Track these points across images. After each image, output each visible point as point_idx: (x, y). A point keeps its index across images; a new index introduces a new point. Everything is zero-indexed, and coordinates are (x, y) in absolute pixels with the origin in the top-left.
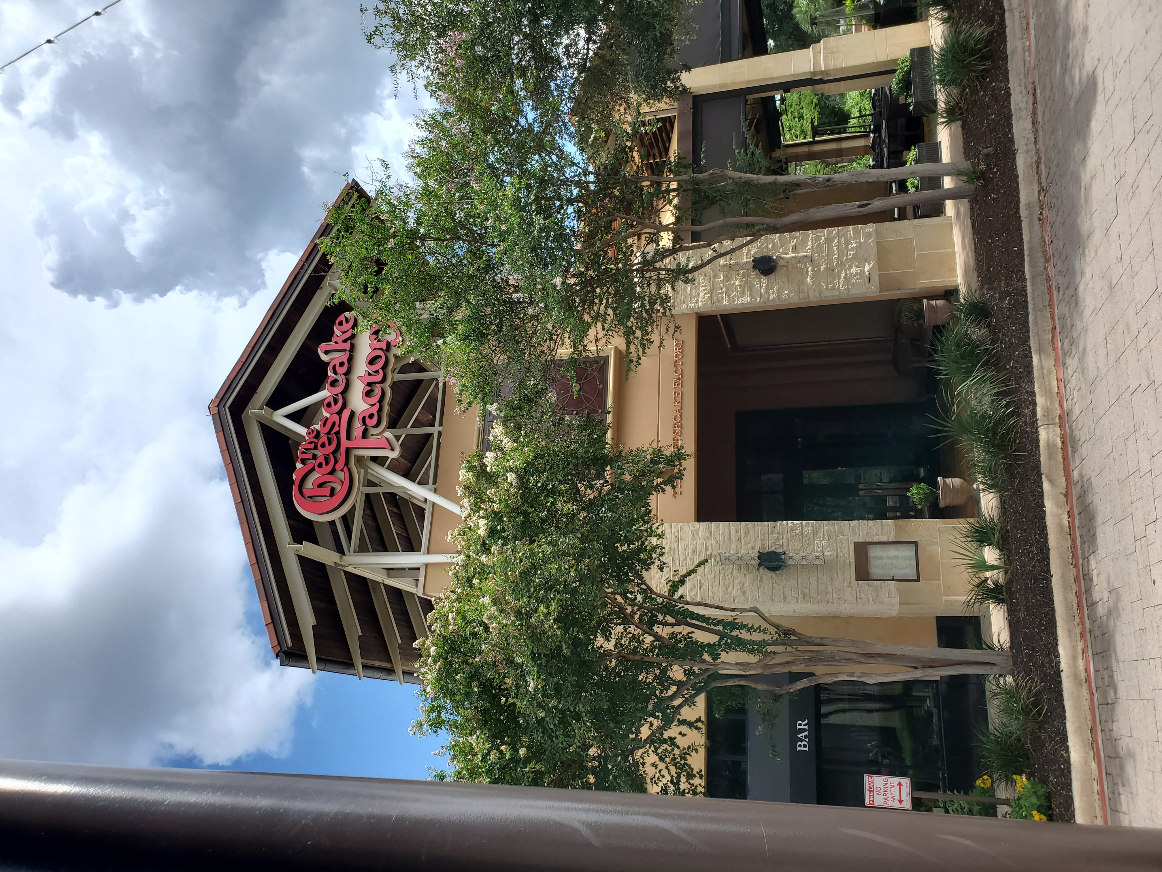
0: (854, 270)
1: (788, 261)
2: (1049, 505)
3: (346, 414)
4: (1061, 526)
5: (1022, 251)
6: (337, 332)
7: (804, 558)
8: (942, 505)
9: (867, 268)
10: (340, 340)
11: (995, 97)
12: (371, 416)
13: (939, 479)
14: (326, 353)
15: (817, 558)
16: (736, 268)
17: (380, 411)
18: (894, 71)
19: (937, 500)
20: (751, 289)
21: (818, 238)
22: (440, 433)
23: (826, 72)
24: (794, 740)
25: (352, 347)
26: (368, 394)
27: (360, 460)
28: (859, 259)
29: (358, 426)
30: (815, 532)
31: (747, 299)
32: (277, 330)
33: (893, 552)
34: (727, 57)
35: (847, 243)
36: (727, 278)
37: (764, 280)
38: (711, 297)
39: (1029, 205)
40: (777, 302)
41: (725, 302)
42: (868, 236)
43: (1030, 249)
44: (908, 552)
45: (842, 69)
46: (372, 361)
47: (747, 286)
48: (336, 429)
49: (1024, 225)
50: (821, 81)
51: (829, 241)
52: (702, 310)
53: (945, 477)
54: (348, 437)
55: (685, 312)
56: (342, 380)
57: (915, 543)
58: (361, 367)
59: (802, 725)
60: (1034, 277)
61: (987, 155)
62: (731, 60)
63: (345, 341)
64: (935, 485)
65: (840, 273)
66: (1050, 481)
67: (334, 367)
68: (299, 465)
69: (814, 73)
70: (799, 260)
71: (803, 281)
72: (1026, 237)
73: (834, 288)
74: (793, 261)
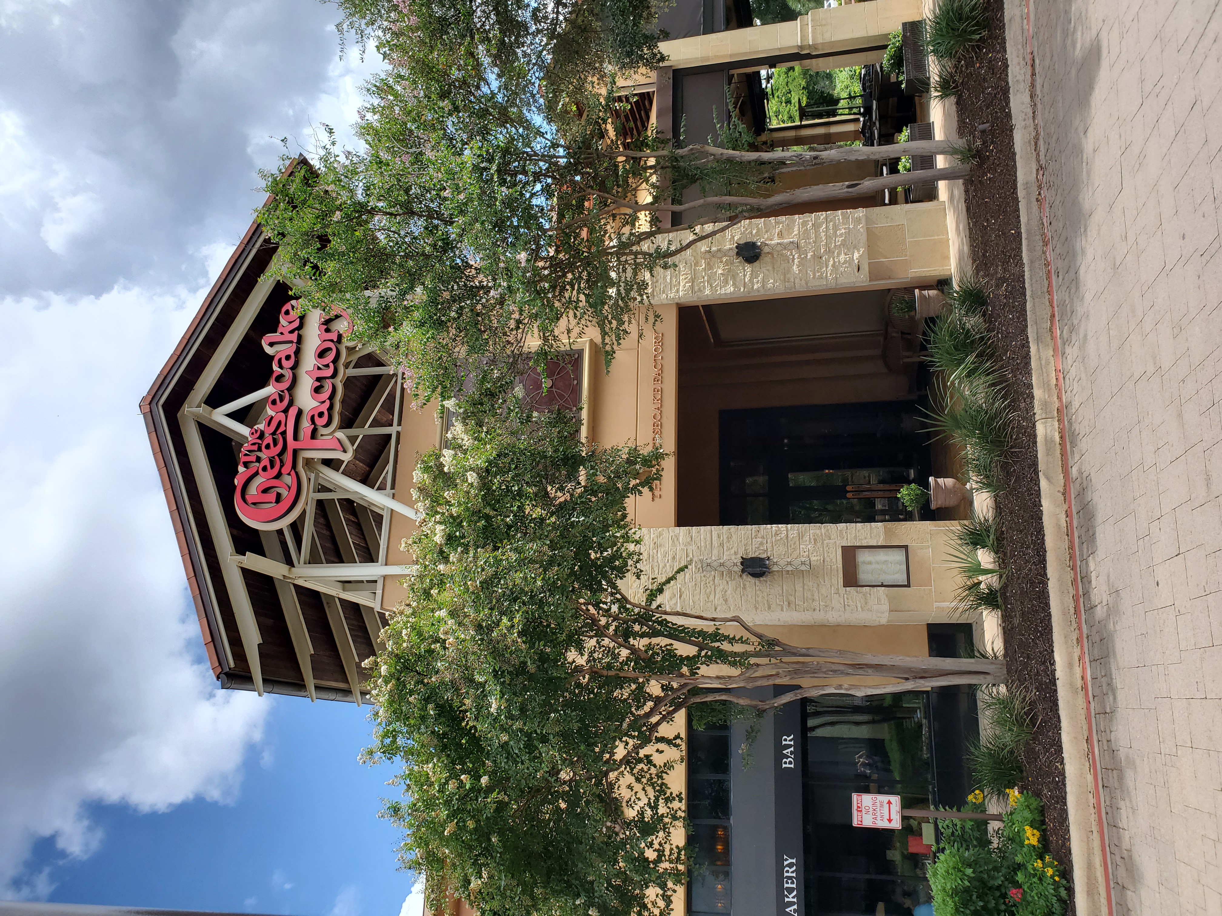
0: (842, 257)
1: (773, 247)
2: (1046, 505)
3: (293, 412)
4: (1058, 526)
5: (1019, 234)
6: (283, 321)
7: (789, 563)
8: (933, 506)
9: (856, 255)
10: (286, 332)
11: (992, 69)
12: (321, 415)
13: (931, 479)
14: (271, 344)
15: (803, 563)
16: (719, 255)
17: (331, 408)
18: (885, 47)
19: (928, 502)
20: (734, 277)
21: (805, 224)
22: (398, 433)
23: (814, 47)
24: (779, 757)
25: (300, 338)
26: (317, 390)
27: (309, 463)
28: (848, 246)
29: (306, 424)
30: (801, 536)
31: (730, 289)
32: (216, 320)
33: (882, 556)
34: (709, 29)
35: (836, 228)
36: (709, 266)
37: (748, 268)
38: (692, 287)
39: (1027, 184)
40: (762, 292)
41: (707, 292)
42: (858, 221)
43: (1028, 232)
44: (899, 556)
45: (832, 43)
46: (321, 354)
47: (730, 275)
48: (282, 429)
49: (1022, 206)
50: (809, 56)
51: (816, 226)
52: (682, 301)
53: (937, 476)
54: (296, 437)
55: (665, 302)
56: (288, 374)
57: (906, 547)
58: (309, 361)
59: (788, 740)
60: (1032, 262)
61: (983, 132)
62: (713, 32)
63: (292, 332)
64: (927, 485)
65: (827, 261)
66: (1048, 478)
67: (280, 361)
68: (241, 469)
69: (801, 47)
70: (785, 247)
71: (789, 270)
72: (1023, 219)
73: (821, 277)
74: (779, 248)
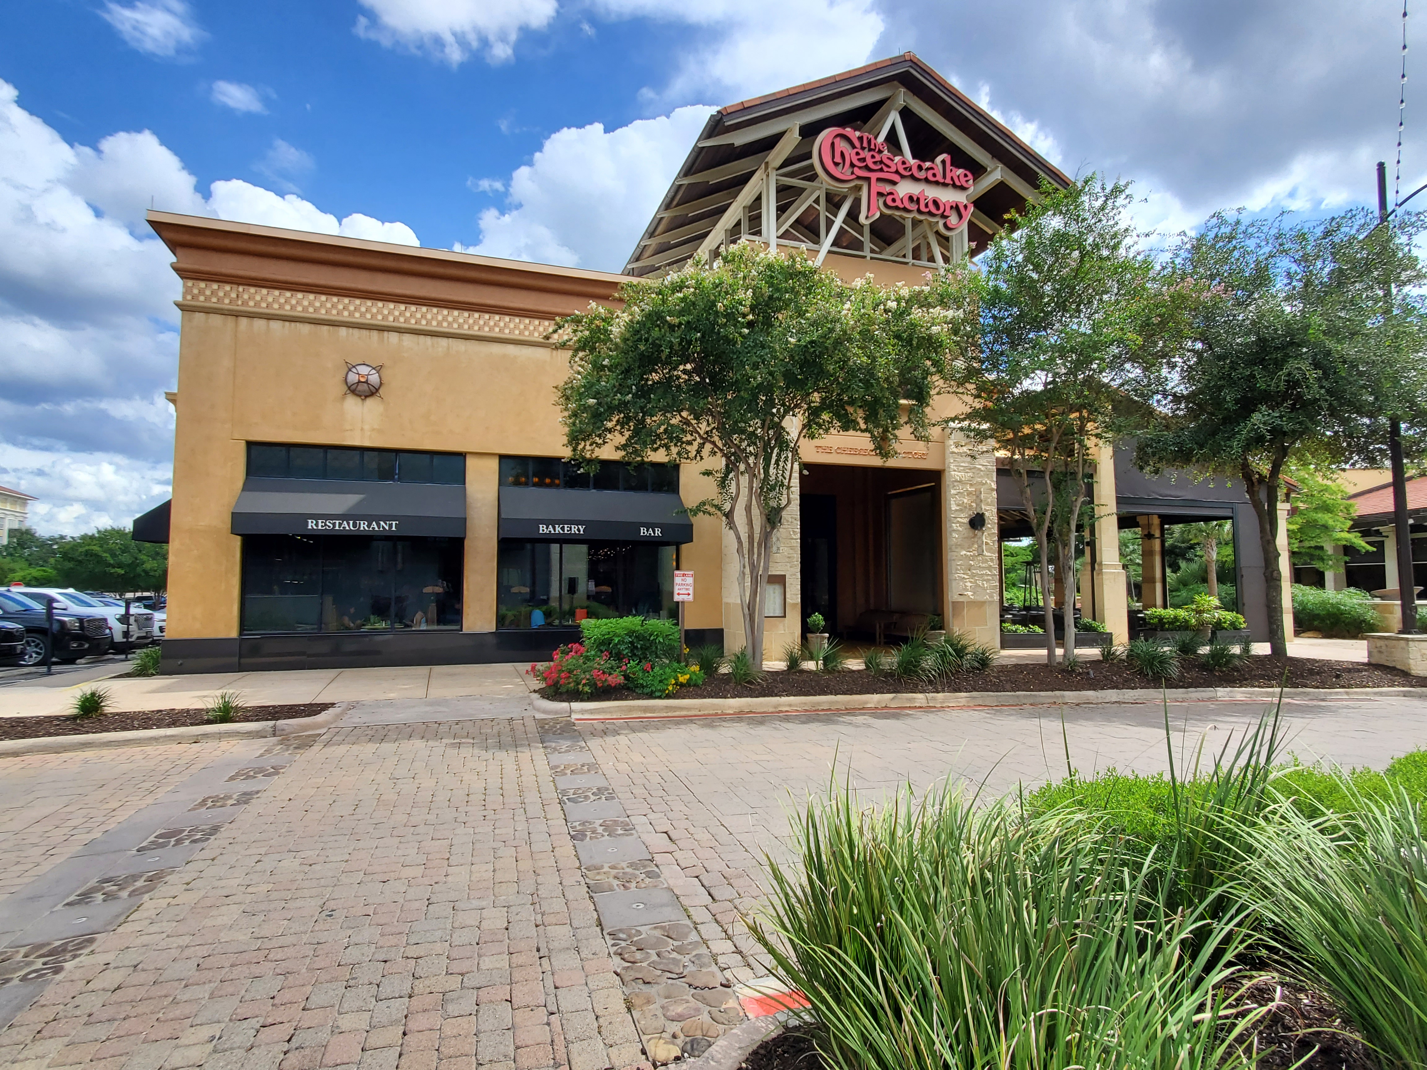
0: (969, 584)
1: (981, 538)
2: (876, 697)
3: (895, 178)
4: (867, 703)
5: (1032, 690)
6: (960, 171)
7: (778, 539)
8: (809, 635)
9: (970, 593)
10: (952, 174)
11: (1126, 680)
12: (894, 200)
13: (827, 635)
15: (778, 549)
16: (978, 501)
17: (897, 208)
18: (1094, 619)
19: (812, 632)
20: (961, 510)
21: (992, 560)
22: (864, 257)
23: (1100, 572)
24: (648, 526)
25: (945, 185)
26: (911, 198)
27: (859, 188)
28: (976, 588)
29: (888, 188)
30: (792, 548)
31: (954, 507)
33: (779, 600)
34: (1120, 501)
35: (987, 581)
36: (969, 494)
37: (966, 521)
38: (956, 481)
39: (1063, 696)
40: (949, 530)
41: (953, 492)
42: (991, 596)
43: (1035, 696)
44: (778, 612)
45: (1102, 585)
47: (963, 508)
48: (885, 169)
49: (1049, 693)
50: (1093, 569)
51: (989, 568)
52: (947, 473)
53: (829, 639)
54: (879, 180)
55: (947, 462)
56: (922, 175)
57: (785, 616)
58: (932, 193)
60: (1018, 696)
61: (1088, 673)
62: (1117, 503)
63: (952, 179)
64: (822, 632)
65: (967, 574)
68: (858, 134)
69: (1101, 564)
70: (980, 547)
71: (963, 548)
72: (1042, 693)
73: (957, 569)
74: (980, 542)
